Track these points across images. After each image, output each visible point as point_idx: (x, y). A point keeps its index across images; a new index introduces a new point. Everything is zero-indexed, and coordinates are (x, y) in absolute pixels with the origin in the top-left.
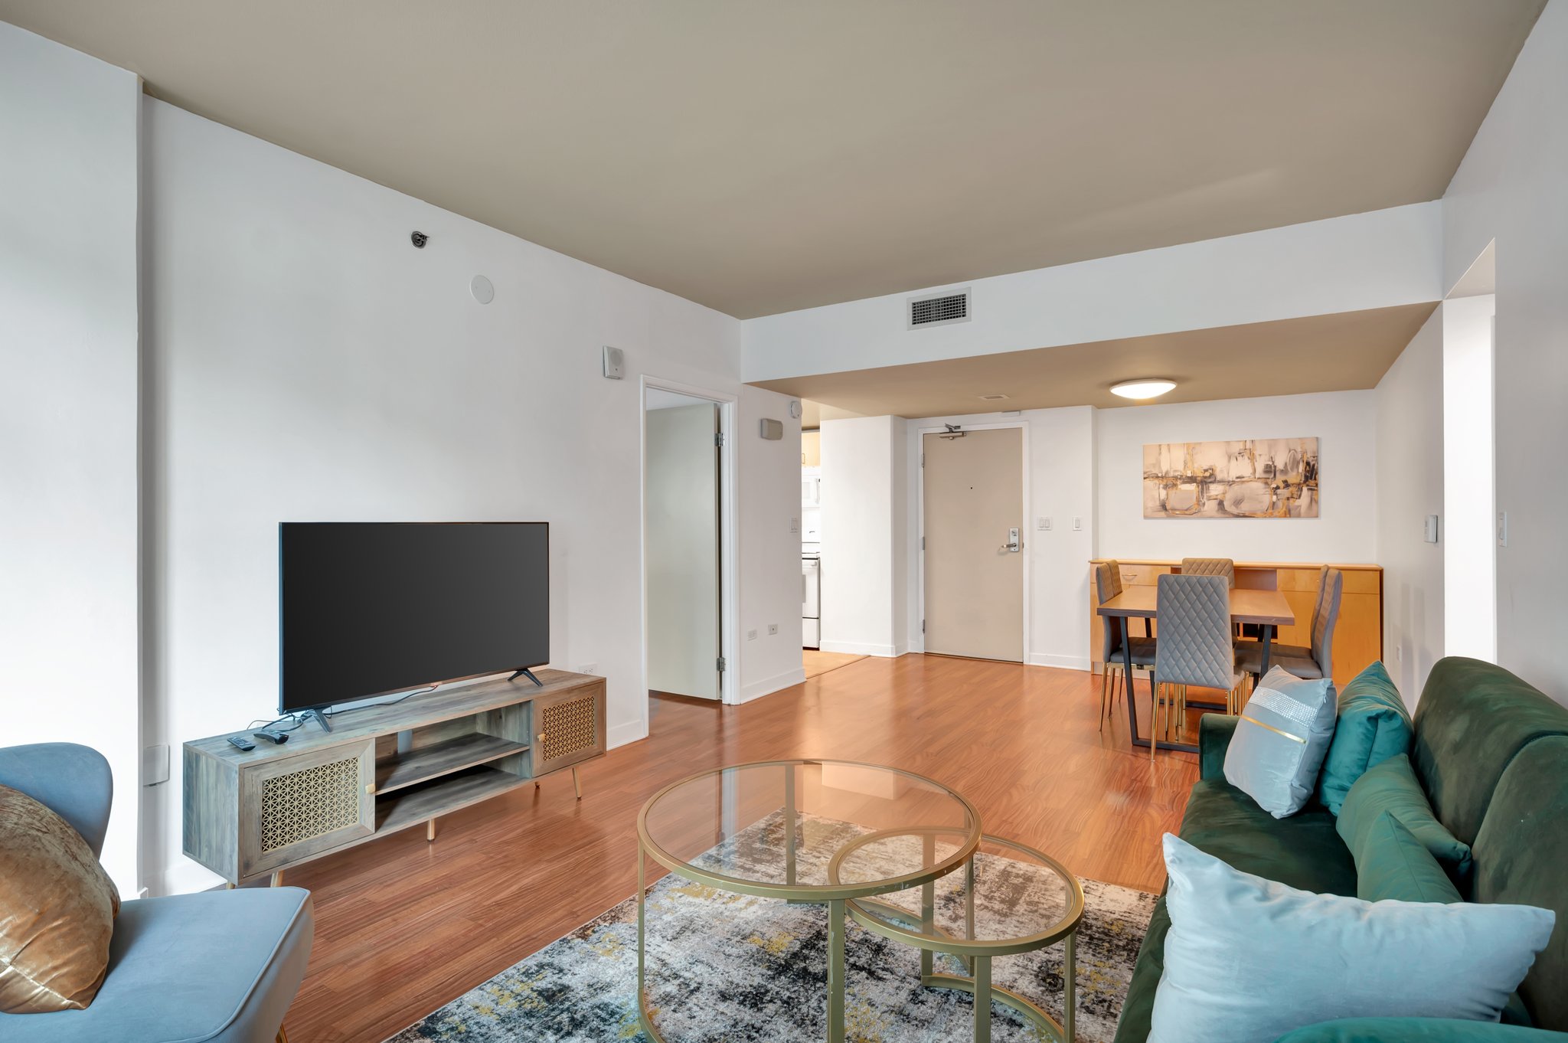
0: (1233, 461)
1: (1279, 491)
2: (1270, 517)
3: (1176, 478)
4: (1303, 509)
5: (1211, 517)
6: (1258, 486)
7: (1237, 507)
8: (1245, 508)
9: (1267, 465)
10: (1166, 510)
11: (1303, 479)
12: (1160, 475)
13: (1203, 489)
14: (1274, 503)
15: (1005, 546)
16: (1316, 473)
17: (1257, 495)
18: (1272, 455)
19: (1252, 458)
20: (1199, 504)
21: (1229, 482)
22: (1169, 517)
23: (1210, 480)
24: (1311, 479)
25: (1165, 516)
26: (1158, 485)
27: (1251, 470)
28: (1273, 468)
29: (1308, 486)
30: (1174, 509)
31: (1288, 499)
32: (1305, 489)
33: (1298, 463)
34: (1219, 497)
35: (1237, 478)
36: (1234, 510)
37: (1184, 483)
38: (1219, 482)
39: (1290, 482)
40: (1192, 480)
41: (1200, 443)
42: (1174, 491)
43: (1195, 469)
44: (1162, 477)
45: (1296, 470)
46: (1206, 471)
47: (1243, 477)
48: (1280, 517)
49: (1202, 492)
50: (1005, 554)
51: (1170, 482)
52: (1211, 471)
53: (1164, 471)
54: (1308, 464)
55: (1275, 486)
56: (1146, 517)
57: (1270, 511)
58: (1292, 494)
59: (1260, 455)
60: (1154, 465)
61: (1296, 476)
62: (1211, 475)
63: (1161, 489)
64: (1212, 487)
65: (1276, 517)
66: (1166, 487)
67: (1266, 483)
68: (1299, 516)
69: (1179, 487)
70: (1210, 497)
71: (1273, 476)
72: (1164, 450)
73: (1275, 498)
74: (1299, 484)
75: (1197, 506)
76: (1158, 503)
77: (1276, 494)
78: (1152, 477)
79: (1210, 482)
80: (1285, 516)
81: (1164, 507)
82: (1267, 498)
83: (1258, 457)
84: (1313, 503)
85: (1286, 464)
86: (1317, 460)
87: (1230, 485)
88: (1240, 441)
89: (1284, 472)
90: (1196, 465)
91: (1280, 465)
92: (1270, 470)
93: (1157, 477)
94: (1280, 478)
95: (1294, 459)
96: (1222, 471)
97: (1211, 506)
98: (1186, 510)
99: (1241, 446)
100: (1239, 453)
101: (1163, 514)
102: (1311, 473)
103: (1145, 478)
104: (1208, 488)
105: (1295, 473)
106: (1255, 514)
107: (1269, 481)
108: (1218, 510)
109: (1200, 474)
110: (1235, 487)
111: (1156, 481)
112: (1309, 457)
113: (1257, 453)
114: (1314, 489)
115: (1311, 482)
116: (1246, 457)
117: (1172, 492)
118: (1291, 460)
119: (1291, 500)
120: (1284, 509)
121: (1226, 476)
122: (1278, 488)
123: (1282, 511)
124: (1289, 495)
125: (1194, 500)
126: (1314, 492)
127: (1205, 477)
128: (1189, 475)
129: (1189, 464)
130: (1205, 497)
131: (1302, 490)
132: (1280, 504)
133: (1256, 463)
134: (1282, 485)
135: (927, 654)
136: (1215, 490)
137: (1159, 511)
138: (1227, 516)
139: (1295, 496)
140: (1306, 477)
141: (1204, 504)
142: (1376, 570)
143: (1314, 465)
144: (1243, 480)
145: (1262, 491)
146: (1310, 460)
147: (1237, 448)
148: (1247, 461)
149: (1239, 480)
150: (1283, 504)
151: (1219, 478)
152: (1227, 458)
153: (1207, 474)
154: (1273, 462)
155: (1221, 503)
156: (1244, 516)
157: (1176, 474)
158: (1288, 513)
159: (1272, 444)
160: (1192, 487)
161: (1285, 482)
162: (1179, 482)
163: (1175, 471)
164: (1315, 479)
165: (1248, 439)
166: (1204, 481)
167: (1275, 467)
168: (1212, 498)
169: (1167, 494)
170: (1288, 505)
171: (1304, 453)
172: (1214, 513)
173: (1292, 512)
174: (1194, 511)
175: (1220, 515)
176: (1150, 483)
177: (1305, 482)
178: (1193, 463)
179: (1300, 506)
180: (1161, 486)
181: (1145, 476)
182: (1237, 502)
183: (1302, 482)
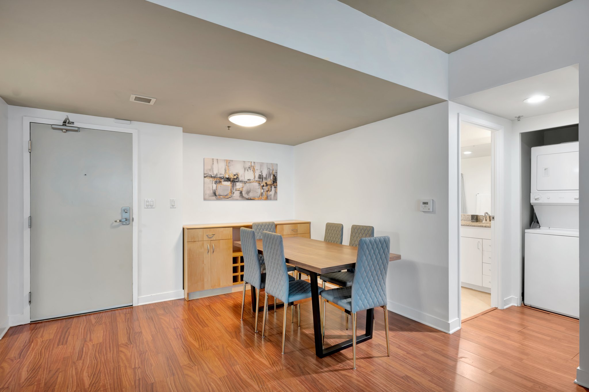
0: (246, 171)
1: (264, 188)
2: (260, 200)
3: (221, 178)
4: (272, 196)
5: (237, 200)
6: (256, 184)
7: (248, 195)
8: (251, 195)
9: (260, 174)
10: (216, 195)
11: (272, 183)
12: (213, 176)
13: (233, 185)
14: (262, 193)
15: (118, 221)
16: (277, 180)
17: (256, 189)
18: (262, 170)
19: (254, 171)
20: (231, 193)
21: (244, 182)
22: (218, 199)
23: (236, 180)
24: (275, 183)
25: (215, 199)
26: (212, 181)
27: (253, 177)
28: (262, 176)
29: (274, 186)
30: (220, 195)
31: (267, 191)
32: (273, 187)
33: (271, 175)
34: (240, 189)
35: (248, 180)
36: (247, 197)
37: (225, 181)
38: (241, 181)
39: (268, 183)
40: (228, 179)
41: (232, 161)
42: (220, 185)
43: (230, 175)
44: (214, 177)
45: (270, 178)
46: (235, 175)
47: (250, 180)
48: (264, 200)
49: (233, 187)
50: (118, 226)
51: (218, 180)
52: (237, 176)
53: (215, 174)
54: (274, 175)
55: (262, 185)
56: (205, 199)
57: (261, 197)
58: (269, 189)
59: (257, 170)
60: (210, 170)
61: (269, 181)
62: (237, 178)
63: (213, 183)
64: (238, 184)
65: (263, 200)
66: (216, 183)
67: (259, 183)
68: (271, 199)
69: (222, 183)
70: (236, 189)
71: (262, 180)
72: (215, 162)
73: (262, 190)
74: (271, 185)
75: (230, 194)
76: (212, 192)
77: (263, 189)
78: (209, 177)
79: (237, 182)
80: (266, 200)
81: (215, 194)
82: (260, 191)
83: (256, 170)
84: (276, 193)
85: (266, 175)
86: (277, 174)
87: (245, 183)
88: (249, 162)
89: (266, 178)
90: (230, 172)
91: (264, 176)
92: (261, 177)
93: (212, 177)
94: (264, 181)
95: (269, 173)
96: (242, 176)
97: (237, 194)
98: (226, 196)
99: (250, 165)
100: (249, 168)
101: (214, 198)
102: (275, 180)
103: (205, 177)
104: (236, 185)
105: (270, 179)
106: (255, 198)
107: (260, 182)
108: (240, 196)
109: (232, 177)
110: (247, 185)
111: (211, 179)
112: (274, 172)
113: (256, 168)
114: (275, 187)
115: (275, 184)
116: (251, 170)
117: (219, 186)
118: (268, 173)
119: (268, 192)
120: (266, 196)
121: (243, 179)
122: (263, 186)
123: (265, 197)
124: (267, 190)
125: (229, 191)
126: (276, 188)
127: (234, 179)
128: (227, 177)
129: (227, 171)
130: (234, 189)
131: (272, 188)
132: (264, 194)
133: (255, 173)
134: (265, 185)
135: (32, 323)
136: (239, 185)
137: (213, 196)
138: (244, 199)
139: (270, 190)
140: (273, 181)
141: (234, 193)
142: (308, 223)
143: (276, 176)
144: (250, 181)
145: (258, 187)
146: (275, 174)
147: (248, 165)
148: (252, 172)
149: (249, 181)
150: (265, 194)
151: (240, 179)
152: (243, 170)
153: (235, 177)
154: (262, 174)
155: (241, 193)
156: (251, 199)
157: (221, 176)
158: (267, 198)
159: (262, 164)
160: (228, 184)
161: (266, 183)
162: (222, 180)
163: (221, 174)
164: (276, 183)
165: (253, 161)
166: (234, 180)
167: (263, 176)
168: (238, 190)
169: (217, 187)
170: (267, 195)
171: (273, 170)
172: (238, 198)
173: (269, 197)
174: (229, 196)
175: (241, 199)
176: (207, 180)
177: (273, 184)
178: (229, 171)
179: (271, 195)
180: (214, 182)
181: (205, 176)
182: (248, 192)
183: (272, 184)
